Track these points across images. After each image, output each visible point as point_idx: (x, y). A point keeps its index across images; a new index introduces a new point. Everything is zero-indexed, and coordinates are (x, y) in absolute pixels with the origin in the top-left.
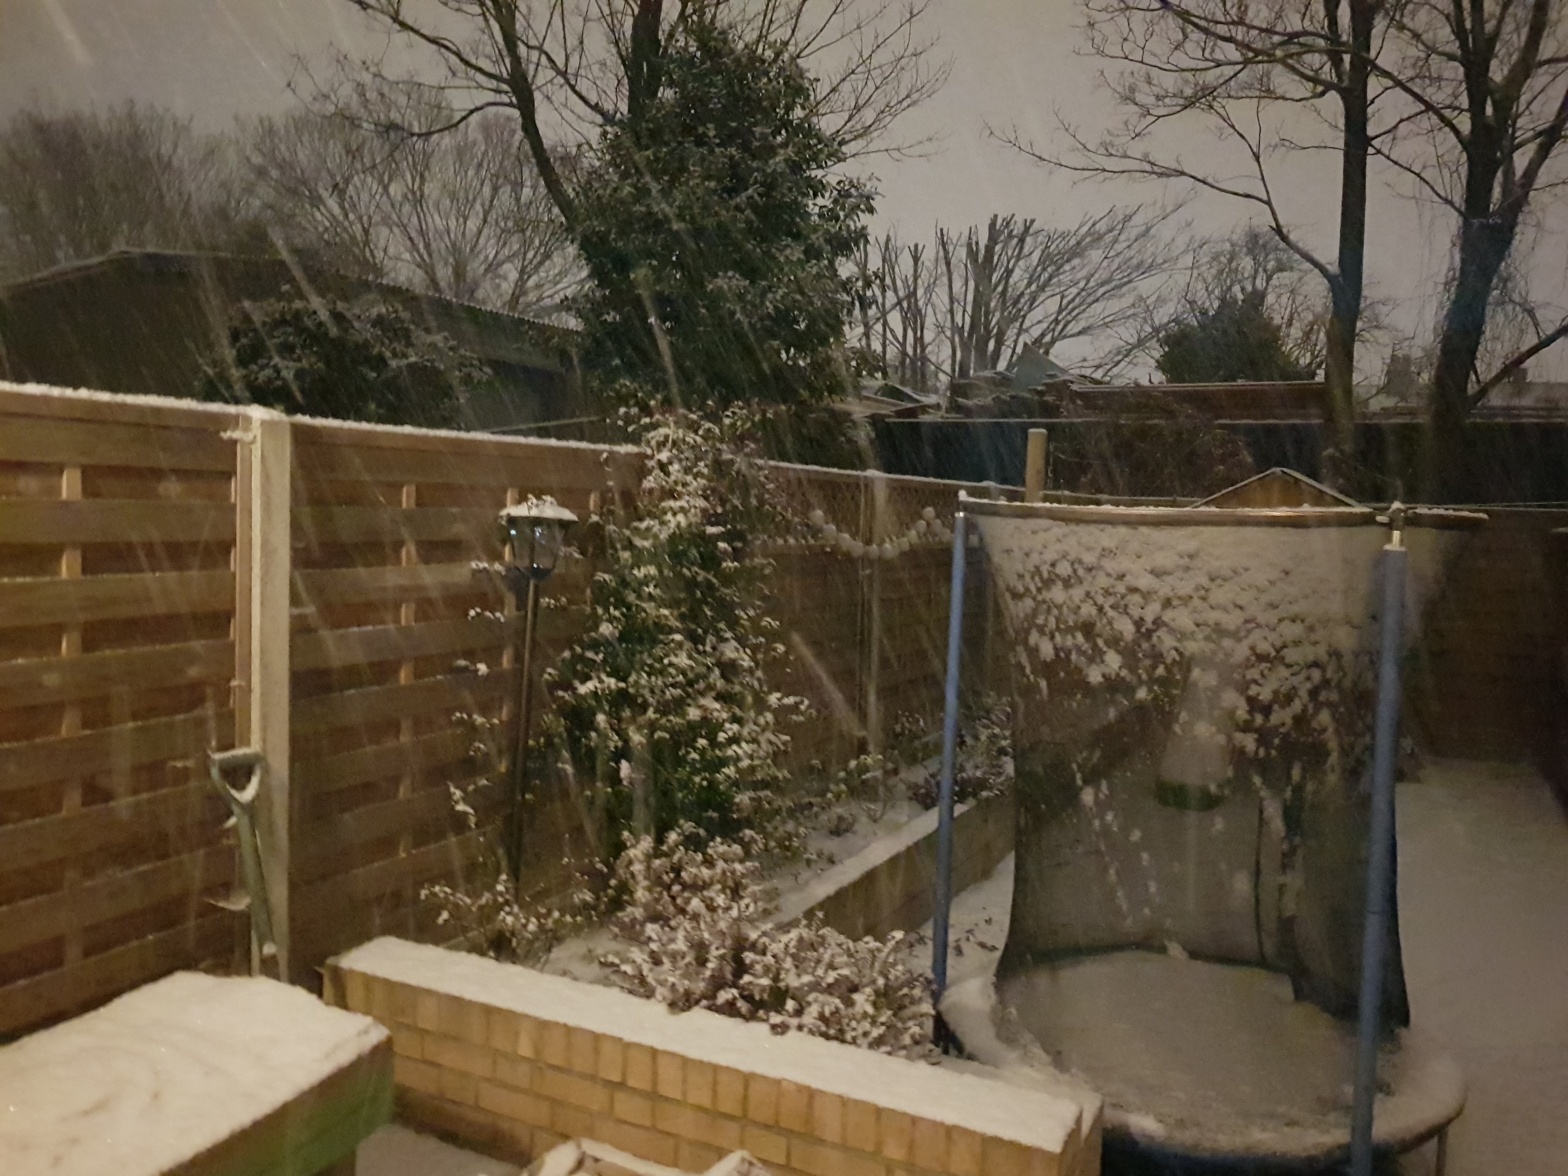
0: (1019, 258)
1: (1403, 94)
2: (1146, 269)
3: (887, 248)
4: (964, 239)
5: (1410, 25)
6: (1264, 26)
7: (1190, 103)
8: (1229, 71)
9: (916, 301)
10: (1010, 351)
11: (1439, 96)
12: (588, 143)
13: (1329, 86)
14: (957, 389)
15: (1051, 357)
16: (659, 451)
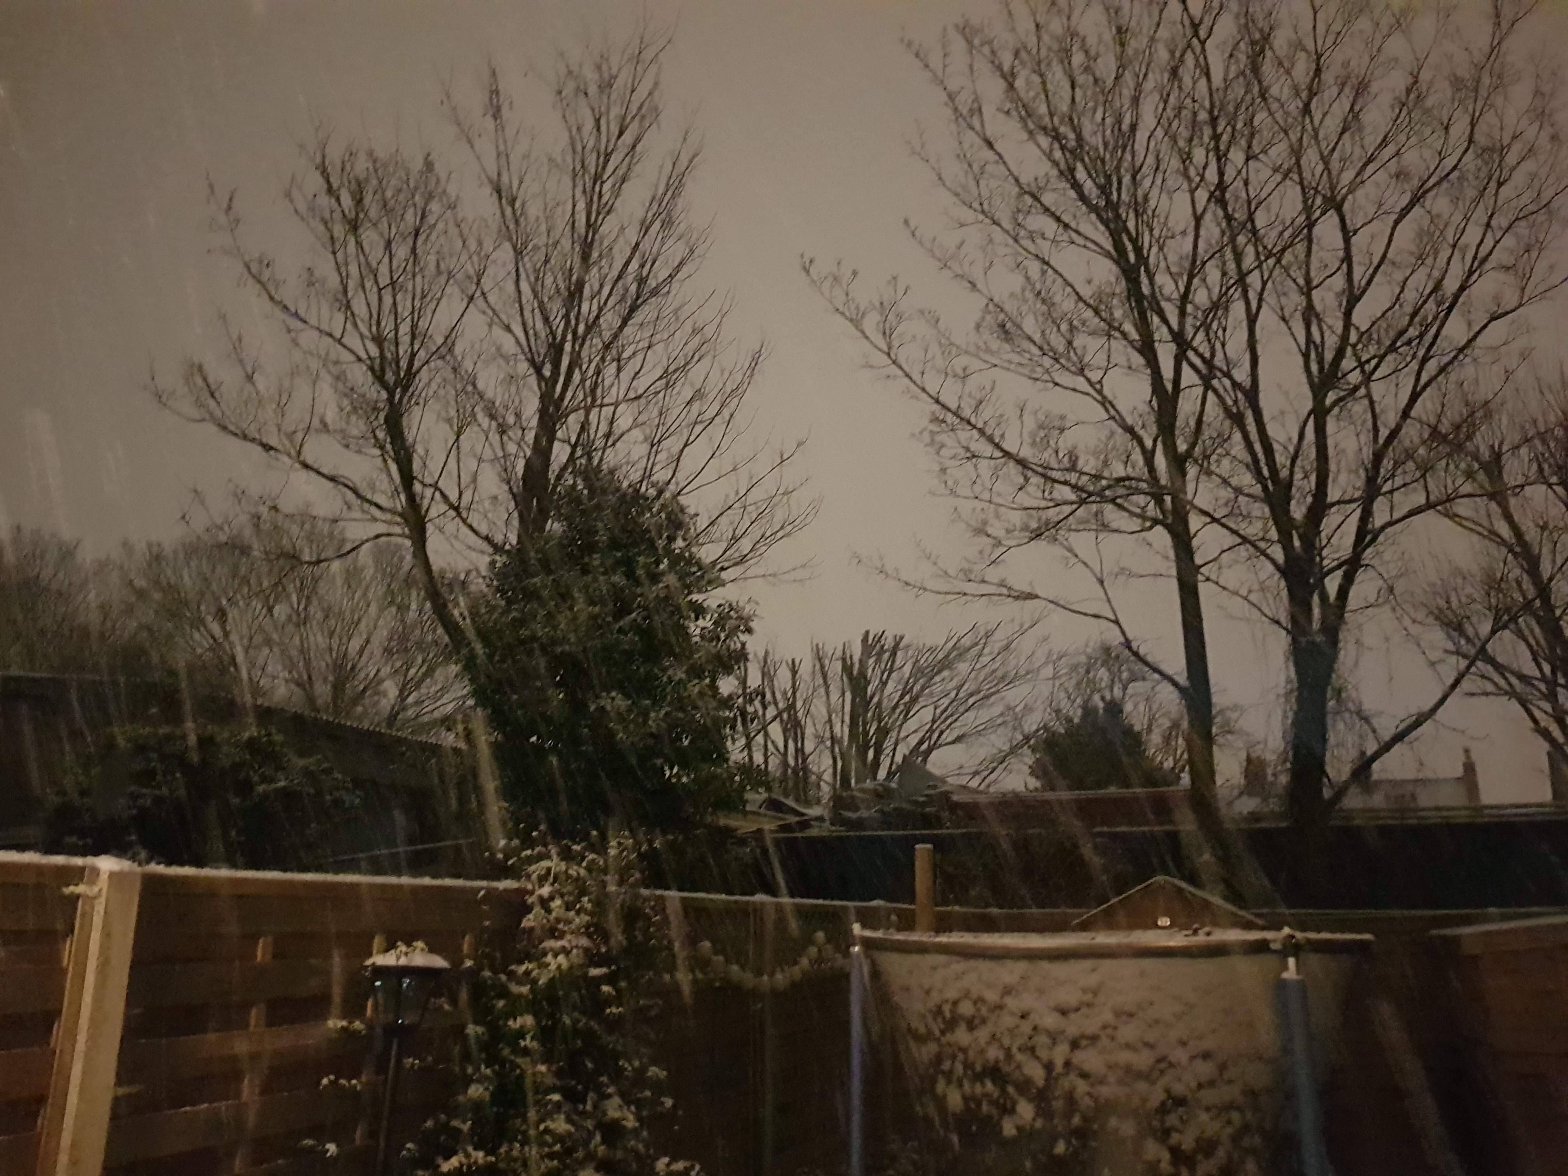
0: (891, 671)
1: (1219, 527)
2: (1009, 680)
3: (765, 662)
4: (839, 653)
5: (1217, 471)
6: (1093, 472)
7: (1037, 535)
8: (1067, 509)
9: (796, 713)
10: (888, 760)
11: (1252, 530)
12: (477, 570)
13: (1155, 522)
14: (839, 802)
15: (929, 767)
16: (541, 886)
